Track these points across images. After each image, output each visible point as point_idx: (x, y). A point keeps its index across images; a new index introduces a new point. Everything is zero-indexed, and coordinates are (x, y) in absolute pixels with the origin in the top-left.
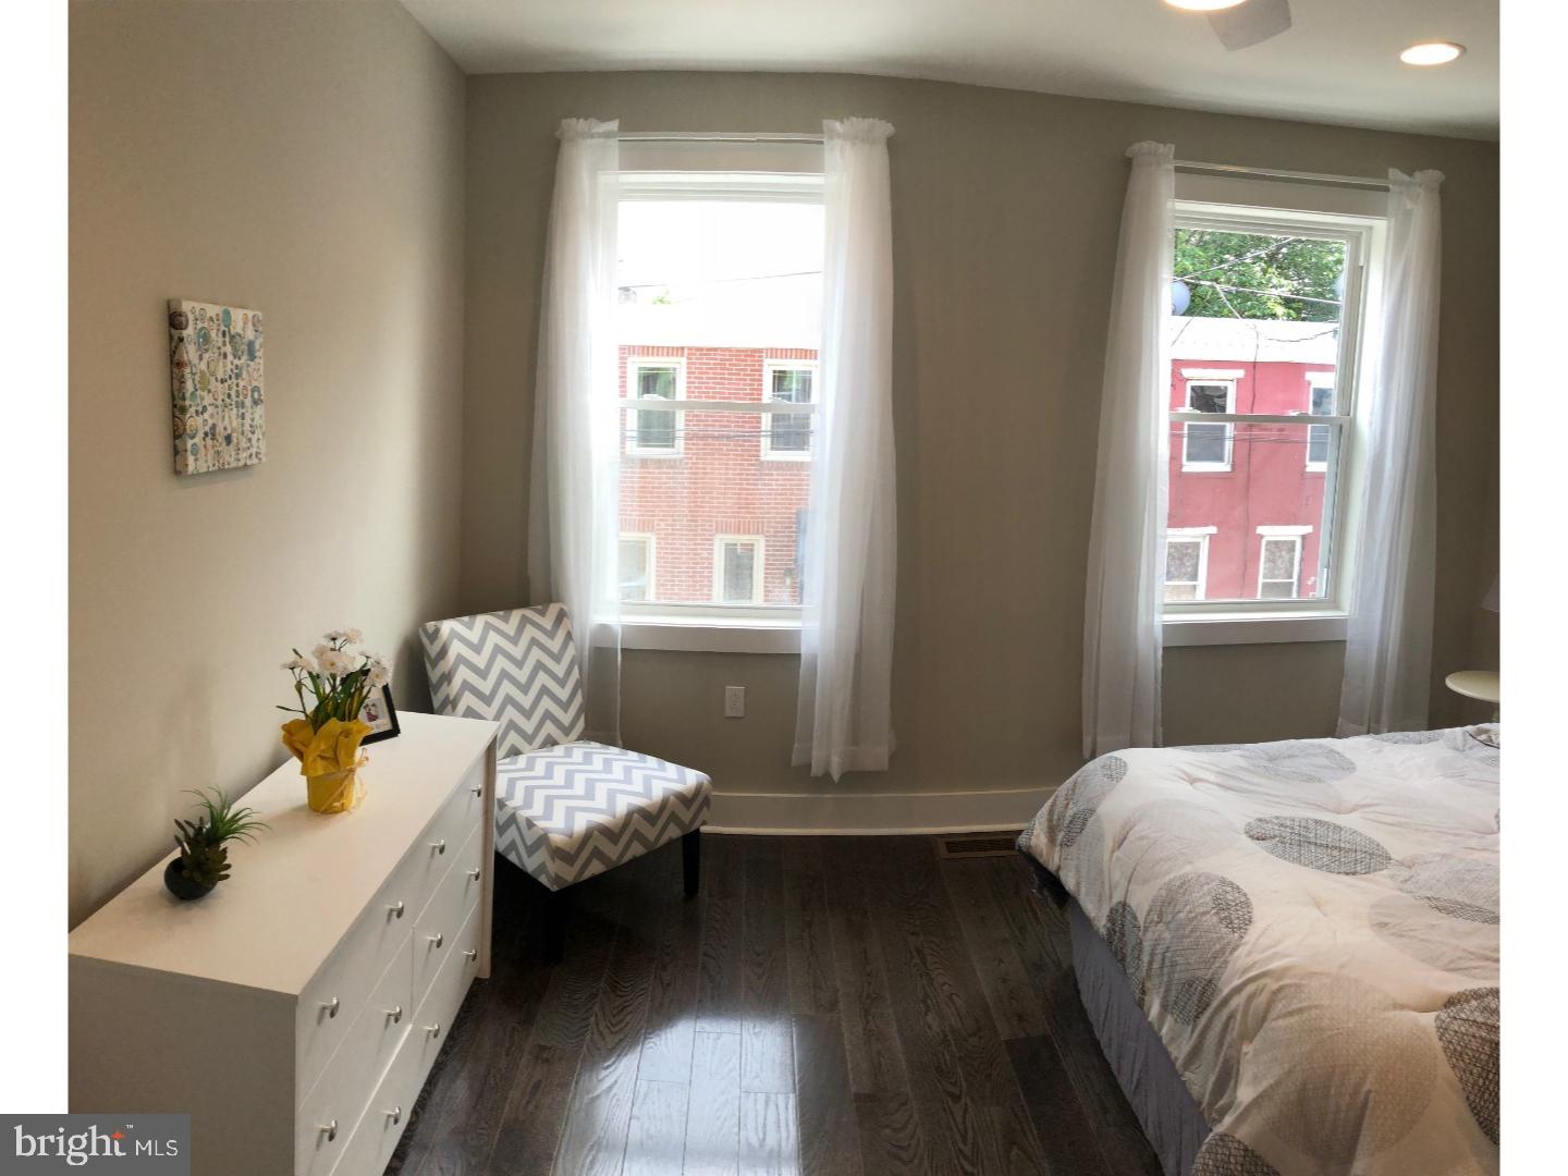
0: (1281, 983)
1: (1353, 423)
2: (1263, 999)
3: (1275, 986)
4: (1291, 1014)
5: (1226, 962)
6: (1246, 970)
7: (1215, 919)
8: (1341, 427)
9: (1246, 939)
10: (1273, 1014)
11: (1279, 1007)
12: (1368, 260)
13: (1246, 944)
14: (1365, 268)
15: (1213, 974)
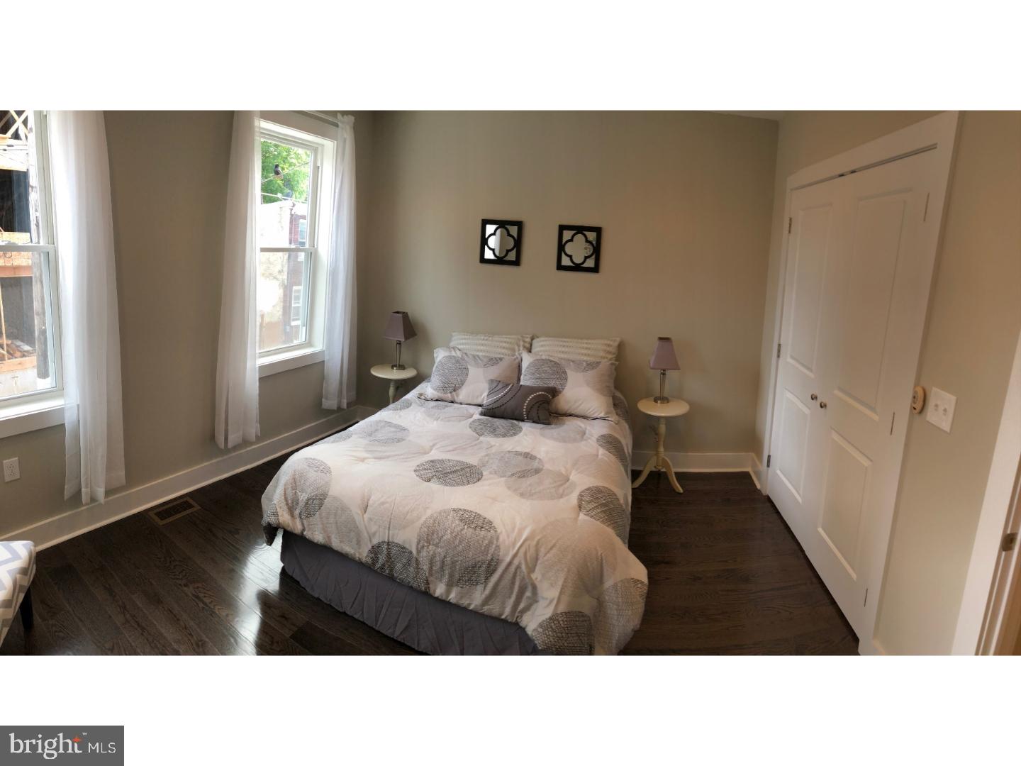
0: (536, 539)
1: (316, 250)
2: (532, 550)
3: (535, 543)
4: (551, 549)
5: (498, 547)
6: (514, 544)
7: (471, 530)
8: (311, 253)
9: (499, 531)
10: (541, 554)
11: (543, 550)
12: (322, 164)
13: (501, 532)
14: (320, 168)
15: (492, 555)
